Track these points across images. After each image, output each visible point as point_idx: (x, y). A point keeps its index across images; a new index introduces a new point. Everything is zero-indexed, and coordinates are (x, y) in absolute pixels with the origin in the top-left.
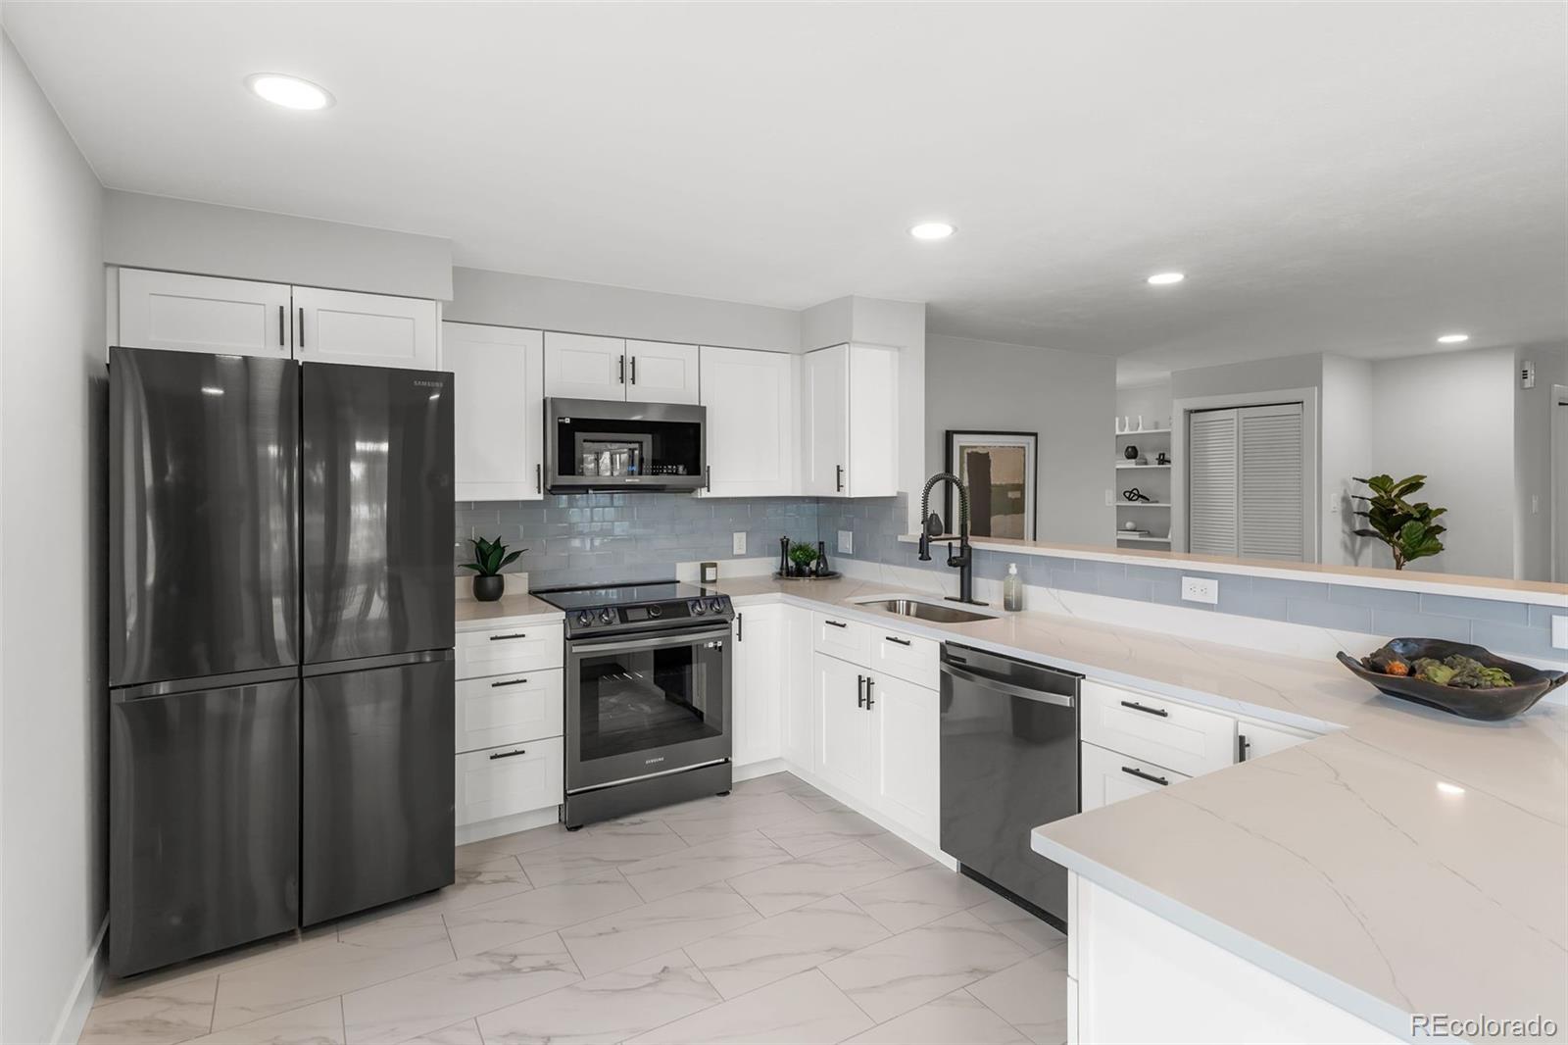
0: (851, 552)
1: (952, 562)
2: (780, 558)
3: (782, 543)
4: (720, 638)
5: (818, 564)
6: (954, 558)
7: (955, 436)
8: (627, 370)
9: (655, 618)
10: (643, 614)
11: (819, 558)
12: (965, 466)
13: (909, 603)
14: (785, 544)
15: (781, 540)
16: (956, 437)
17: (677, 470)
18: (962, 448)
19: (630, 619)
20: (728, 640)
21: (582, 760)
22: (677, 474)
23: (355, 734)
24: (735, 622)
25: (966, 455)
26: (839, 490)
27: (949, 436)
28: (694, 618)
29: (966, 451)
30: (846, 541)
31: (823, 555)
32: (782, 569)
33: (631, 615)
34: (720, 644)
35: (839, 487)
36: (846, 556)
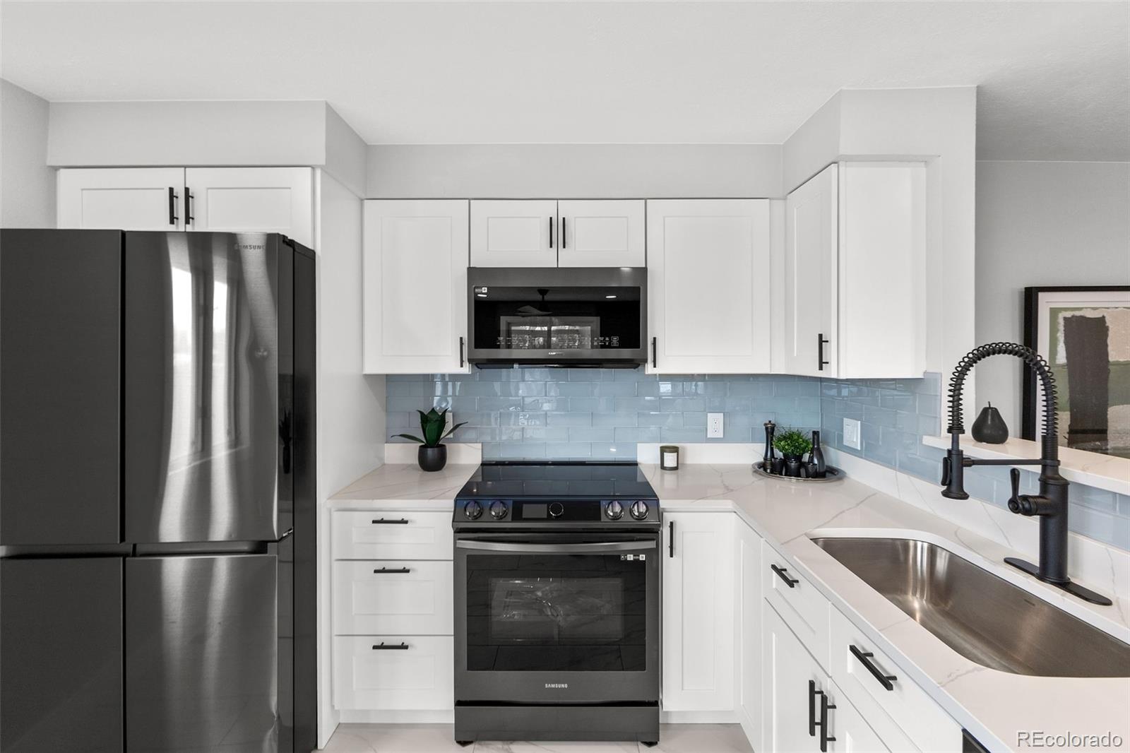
0: (859, 449)
1: (1018, 505)
2: (765, 445)
3: (767, 428)
4: (643, 551)
5: (811, 459)
6: (1025, 498)
7: (1041, 295)
8: (558, 233)
9: (557, 519)
10: (542, 510)
11: (812, 453)
12: (1061, 336)
13: (933, 550)
14: (770, 430)
15: (765, 424)
16: (1043, 297)
17: (610, 341)
18: (1054, 312)
19: (524, 516)
20: (655, 553)
21: (468, 669)
22: (610, 347)
23: (173, 622)
24: (666, 531)
25: (1061, 322)
26: (821, 368)
27: (1030, 297)
28: (604, 522)
29: (1061, 316)
30: (852, 432)
31: (818, 449)
32: (766, 459)
33: (528, 511)
34: (642, 557)
35: (821, 364)
36: (852, 451)
